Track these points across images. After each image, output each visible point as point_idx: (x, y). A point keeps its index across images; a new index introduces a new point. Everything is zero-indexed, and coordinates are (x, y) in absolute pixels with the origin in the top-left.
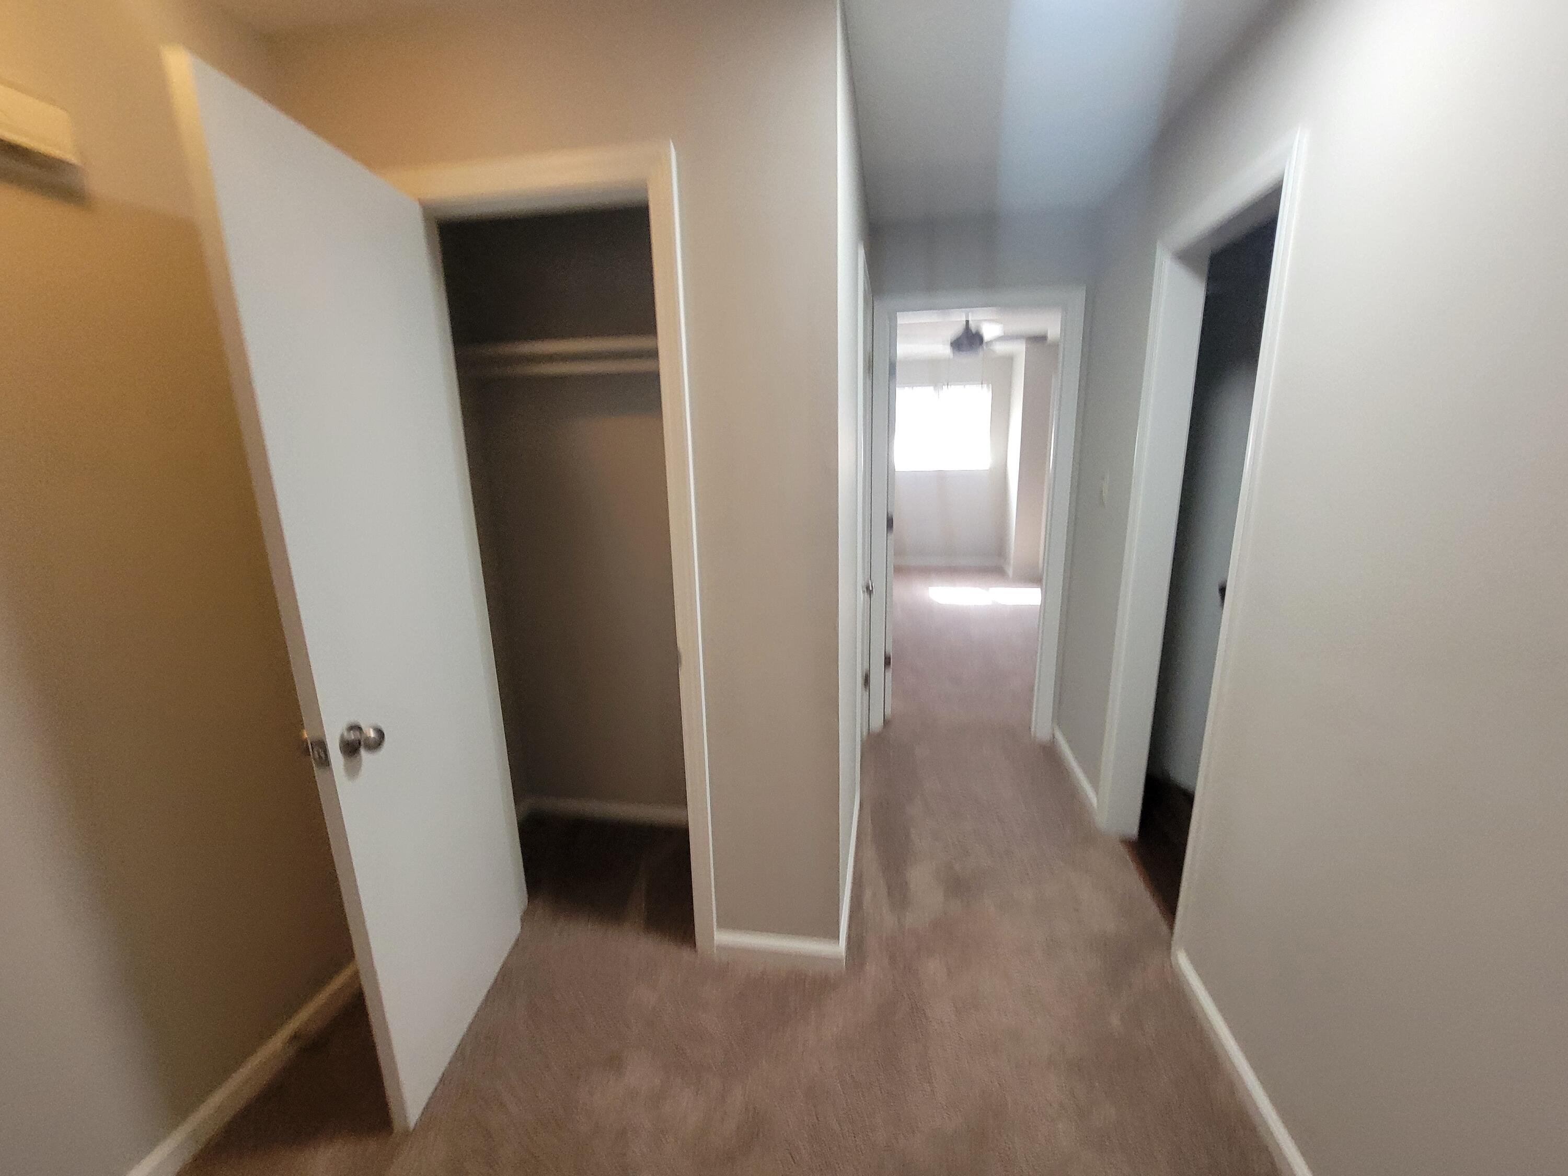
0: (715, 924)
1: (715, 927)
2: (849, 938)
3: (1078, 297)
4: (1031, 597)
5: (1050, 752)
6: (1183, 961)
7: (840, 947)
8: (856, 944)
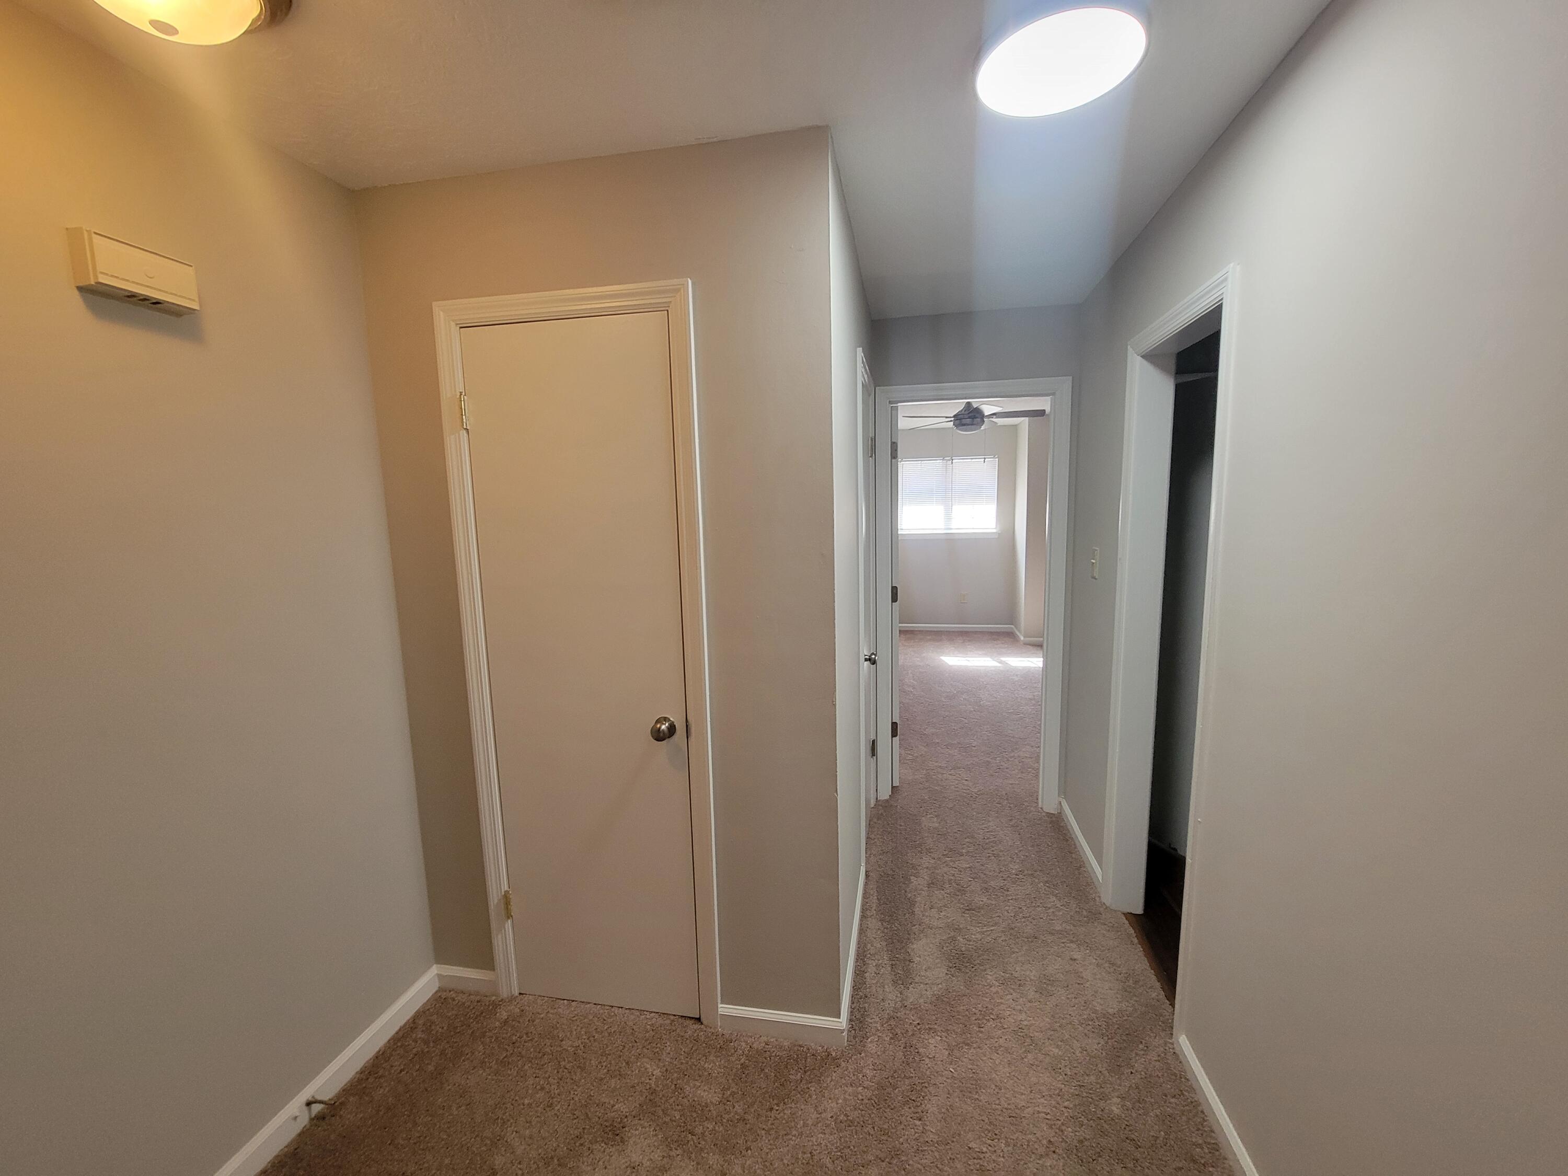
0: (719, 998)
1: (719, 1001)
2: (852, 1012)
3: (1065, 385)
4: (1034, 662)
5: (1056, 822)
6: (1184, 1042)
7: (842, 1022)
8: (858, 1019)
